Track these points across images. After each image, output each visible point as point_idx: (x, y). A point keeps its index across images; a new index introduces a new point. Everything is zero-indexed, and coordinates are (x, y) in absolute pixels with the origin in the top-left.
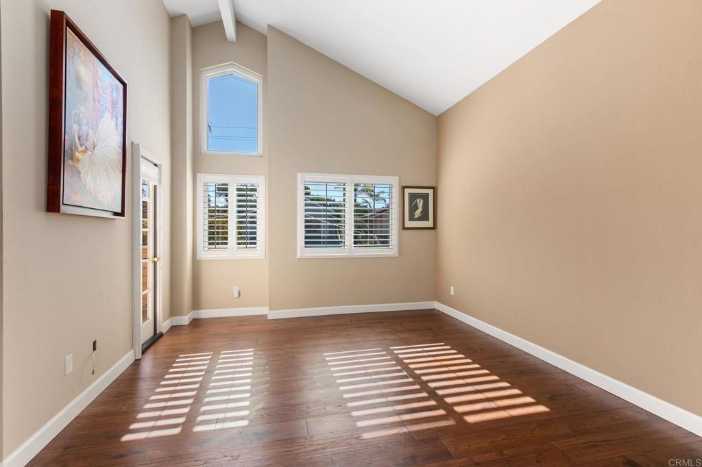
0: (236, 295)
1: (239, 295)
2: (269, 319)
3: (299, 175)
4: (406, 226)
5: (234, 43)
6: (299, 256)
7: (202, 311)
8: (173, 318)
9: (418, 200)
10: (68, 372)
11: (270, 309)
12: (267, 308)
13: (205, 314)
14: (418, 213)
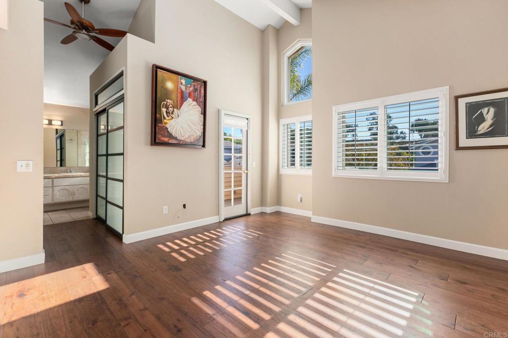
0: (299, 201)
1: (301, 201)
2: (312, 221)
3: (334, 108)
4: (460, 145)
5: (298, 26)
6: (333, 175)
7: (282, 207)
8: (263, 207)
9: (485, 111)
10: (164, 213)
11: (313, 214)
12: (311, 212)
13: (284, 209)
14: (483, 128)
